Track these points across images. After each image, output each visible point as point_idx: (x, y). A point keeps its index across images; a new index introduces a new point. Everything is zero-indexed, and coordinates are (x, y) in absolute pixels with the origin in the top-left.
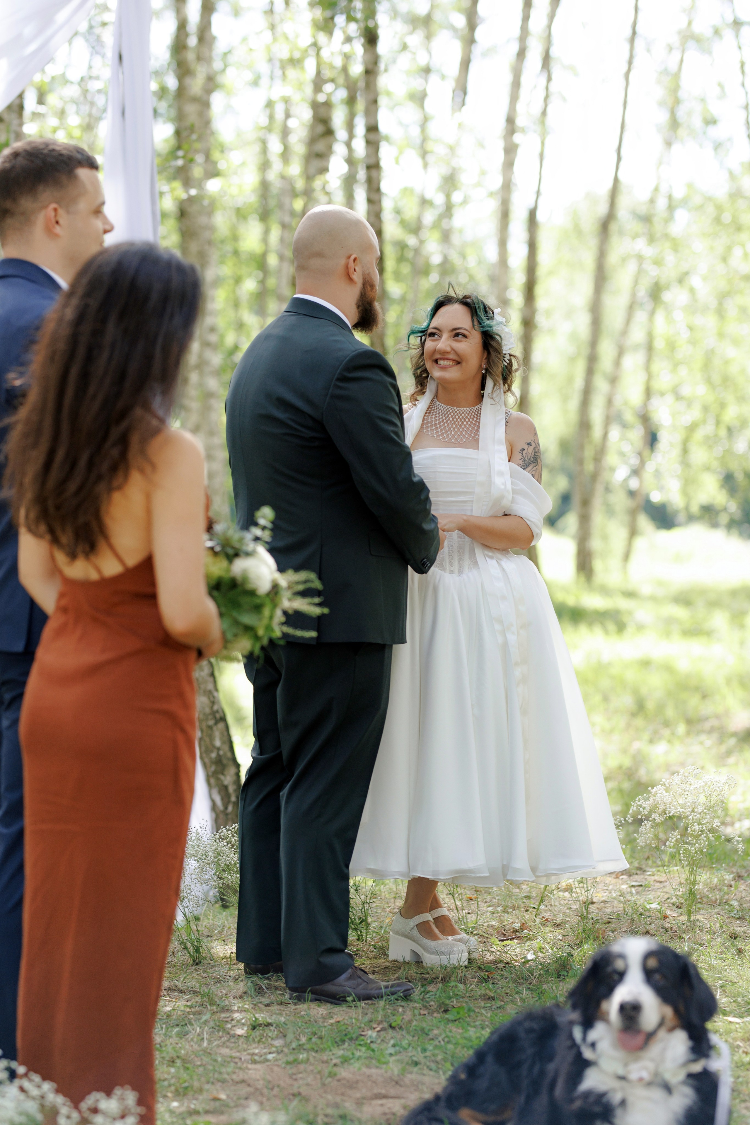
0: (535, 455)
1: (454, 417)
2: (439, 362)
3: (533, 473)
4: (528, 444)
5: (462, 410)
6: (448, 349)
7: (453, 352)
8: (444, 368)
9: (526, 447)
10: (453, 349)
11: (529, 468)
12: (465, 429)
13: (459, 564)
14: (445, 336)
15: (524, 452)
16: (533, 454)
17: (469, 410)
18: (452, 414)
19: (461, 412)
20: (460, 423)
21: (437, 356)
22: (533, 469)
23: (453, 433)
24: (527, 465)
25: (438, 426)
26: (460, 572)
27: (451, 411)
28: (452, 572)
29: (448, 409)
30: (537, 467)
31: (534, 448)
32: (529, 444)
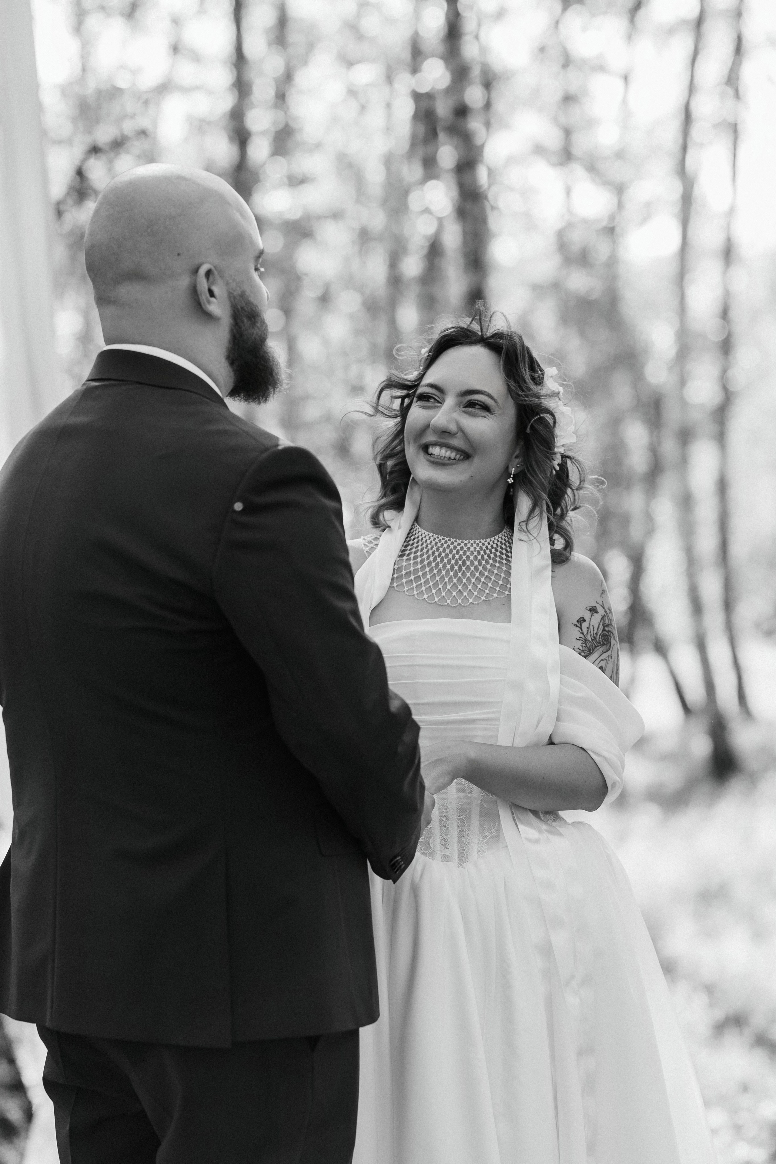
0: (604, 630)
1: (450, 556)
2: (431, 450)
3: (603, 664)
4: (590, 610)
5: (466, 545)
6: (453, 428)
7: (460, 434)
8: (438, 463)
9: (587, 615)
10: (461, 429)
11: (595, 656)
12: (473, 580)
13: (461, 842)
14: (450, 401)
15: (585, 625)
16: (601, 627)
17: (481, 545)
18: (448, 551)
19: (465, 548)
20: (464, 568)
21: (430, 438)
22: (602, 657)
23: (449, 587)
24: (589, 650)
25: (420, 573)
26: (463, 857)
27: (445, 546)
28: (446, 858)
29: (440, 541)
30: (609, 653)
31: (603, 618)
32: (593, 610)
